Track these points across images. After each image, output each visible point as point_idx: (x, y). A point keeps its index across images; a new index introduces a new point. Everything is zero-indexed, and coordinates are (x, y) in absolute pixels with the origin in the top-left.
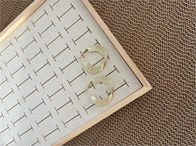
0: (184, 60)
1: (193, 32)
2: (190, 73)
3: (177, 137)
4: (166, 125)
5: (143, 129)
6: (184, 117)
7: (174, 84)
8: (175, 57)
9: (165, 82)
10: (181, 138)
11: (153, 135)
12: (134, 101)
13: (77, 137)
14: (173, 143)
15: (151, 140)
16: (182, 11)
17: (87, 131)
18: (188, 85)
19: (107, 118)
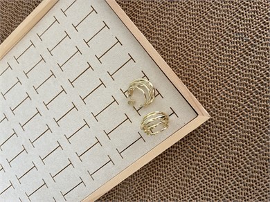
0: (252, 76)
1: (260, 37)
2: (260, 93)
3: (249, 183)
4: (232, 167)
5: (201, 174)
6: (256, 155)
7: (240, 109)
8: (239, 72)
9: (227, 108)
10: (254, 184)
11: (215, 182)
12: (186, 137)
13: (109, 192)
14: (243, 192)
15: (213, 189)
16: (245, 9)
17: (123, 182)
18: (259, 110)
19: (150, 163)
